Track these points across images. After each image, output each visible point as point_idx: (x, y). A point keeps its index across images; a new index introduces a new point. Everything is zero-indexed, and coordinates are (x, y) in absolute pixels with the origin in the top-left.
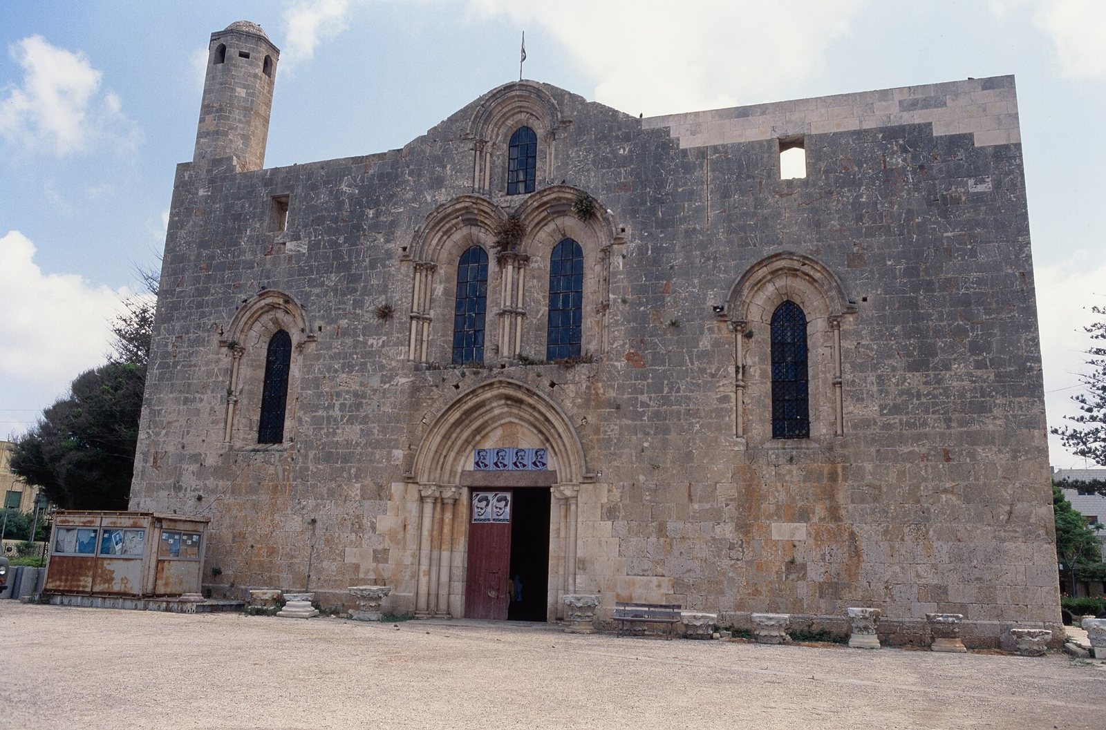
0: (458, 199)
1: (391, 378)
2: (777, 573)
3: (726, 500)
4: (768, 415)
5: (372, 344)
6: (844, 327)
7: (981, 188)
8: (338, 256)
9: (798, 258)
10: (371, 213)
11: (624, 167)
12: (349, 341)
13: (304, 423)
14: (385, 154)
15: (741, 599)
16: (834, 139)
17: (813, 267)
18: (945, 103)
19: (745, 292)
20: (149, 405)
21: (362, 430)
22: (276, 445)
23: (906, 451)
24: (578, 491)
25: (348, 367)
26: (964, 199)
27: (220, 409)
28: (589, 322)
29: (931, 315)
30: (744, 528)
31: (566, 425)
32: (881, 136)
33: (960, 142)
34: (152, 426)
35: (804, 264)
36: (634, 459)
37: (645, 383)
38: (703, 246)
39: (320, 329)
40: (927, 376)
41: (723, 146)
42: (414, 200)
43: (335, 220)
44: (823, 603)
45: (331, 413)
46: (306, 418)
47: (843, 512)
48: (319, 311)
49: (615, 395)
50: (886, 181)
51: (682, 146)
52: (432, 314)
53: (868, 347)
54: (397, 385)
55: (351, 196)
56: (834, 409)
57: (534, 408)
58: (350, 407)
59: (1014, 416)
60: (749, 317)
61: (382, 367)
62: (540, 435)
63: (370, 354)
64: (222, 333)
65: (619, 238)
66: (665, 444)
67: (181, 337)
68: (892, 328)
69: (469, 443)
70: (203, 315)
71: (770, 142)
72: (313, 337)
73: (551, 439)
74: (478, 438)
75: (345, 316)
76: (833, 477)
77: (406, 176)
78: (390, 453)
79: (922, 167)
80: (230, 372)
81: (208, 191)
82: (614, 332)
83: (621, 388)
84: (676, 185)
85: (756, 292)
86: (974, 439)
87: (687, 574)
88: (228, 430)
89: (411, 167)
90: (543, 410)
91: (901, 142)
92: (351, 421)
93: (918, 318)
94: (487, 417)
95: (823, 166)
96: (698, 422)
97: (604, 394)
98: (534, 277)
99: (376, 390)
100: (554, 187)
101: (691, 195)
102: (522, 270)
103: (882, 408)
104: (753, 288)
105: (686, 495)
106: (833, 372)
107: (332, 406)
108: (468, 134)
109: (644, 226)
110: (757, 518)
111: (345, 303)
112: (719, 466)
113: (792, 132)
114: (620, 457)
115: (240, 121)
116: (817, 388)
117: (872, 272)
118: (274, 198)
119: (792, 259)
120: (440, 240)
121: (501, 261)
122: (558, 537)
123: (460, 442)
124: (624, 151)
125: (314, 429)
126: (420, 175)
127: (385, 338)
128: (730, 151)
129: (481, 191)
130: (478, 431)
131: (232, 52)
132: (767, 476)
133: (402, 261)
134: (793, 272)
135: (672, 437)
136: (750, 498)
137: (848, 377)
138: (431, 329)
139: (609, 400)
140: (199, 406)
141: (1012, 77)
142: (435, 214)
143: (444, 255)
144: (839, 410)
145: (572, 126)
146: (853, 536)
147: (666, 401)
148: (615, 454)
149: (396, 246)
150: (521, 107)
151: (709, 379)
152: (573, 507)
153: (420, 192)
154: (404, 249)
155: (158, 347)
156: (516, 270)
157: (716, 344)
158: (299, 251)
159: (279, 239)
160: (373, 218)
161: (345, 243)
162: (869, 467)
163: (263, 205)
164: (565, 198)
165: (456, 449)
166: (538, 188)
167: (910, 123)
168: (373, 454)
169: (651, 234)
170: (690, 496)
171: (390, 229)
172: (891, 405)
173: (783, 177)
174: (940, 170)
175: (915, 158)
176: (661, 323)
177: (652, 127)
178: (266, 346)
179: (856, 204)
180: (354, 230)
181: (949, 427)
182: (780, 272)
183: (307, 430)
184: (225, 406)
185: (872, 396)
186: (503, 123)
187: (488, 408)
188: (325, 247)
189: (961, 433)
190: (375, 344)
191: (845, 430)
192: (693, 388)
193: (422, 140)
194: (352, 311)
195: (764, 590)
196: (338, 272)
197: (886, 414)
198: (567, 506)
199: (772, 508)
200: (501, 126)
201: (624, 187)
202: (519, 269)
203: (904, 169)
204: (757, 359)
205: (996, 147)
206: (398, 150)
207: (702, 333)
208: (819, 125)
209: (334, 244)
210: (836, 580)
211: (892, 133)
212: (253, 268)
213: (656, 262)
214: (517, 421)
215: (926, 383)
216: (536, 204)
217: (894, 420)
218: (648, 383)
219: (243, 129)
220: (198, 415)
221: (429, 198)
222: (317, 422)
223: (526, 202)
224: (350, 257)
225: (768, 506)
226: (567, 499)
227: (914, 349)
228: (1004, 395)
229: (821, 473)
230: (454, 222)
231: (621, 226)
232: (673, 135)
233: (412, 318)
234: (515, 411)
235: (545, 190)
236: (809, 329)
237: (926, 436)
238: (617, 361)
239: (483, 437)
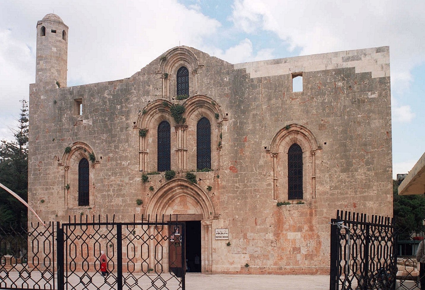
0: (156, 100)
1: (133, 178)
2: (289, 251)
3: (270, 224)
4: (286, 191)
5: (124, 164)
6: (317, 155)
7: (373, 96)
8: (106, 126)
9: (299, 126)
10: (119, 107)
11: (227, 86)
12: (114, 163)
13: (98, 198)
14: (123, 80)
15: (276, 261)
16: (314, 74)
17: (305, 130)
18: (361, 58)
19: (278, 141)
20: (31, 191)
21: (123, 200)
22: (87, 206)
23: (339, 204)
24: (212, 222)
25: (114, 174)
26: (366, 100)
27: (62, 192)
28: (214, 154)
29: (351, 149)
30: (277, 235)
31: (206, 196)
32: (334, 73)
33: (366, 76)
34: (33, 200)
35: (301, 129)
36: (234, 209)
37: (238, 179)
38: (261, 121)
39: (101, 158)
40: (349, 174)
41: (269, 77)
42: (137, 101)
43: (103, 110)
44: (307, 262)
45: (109, 193)
46: (99, 195)
47: (314, 228)
48: (100, 151)
49: (225, 184)
50: (336, 92)
51: (251, 77)
52: (148, 151)
53: (325, 163)
54: (136, 181)
55: (109, 100)
56: (312, 188)
57: (192, 189)
58: (117, 190)
59: (381, 189)
60: (279, 151)
61: (129, 174)
62: (195, 200)
63: (123, 168)
64: (59, 160)
65: (226, 118)
66: (246, 203)
67: (41, 162)
68: (336, 155)
69: (167, 204)
70: (49, 153)
71: (288, 75)
72: (99, 161)
73: (200, 202)
74: (170, 202)
75: (111, 152)
76: (311, 214)
77: (133, 90)
78: (135, 209)
79: (350, 87)
80: (64, 177)
81: (45, 97)
82: (224, 158)
83: (228, 181)
84: (249, 94)
85: (282, 141)
86: (365, 198)
87: (255, 253)
88: (66, 201)
89: (135, 86)
90: (197, 190)
91: (342, 76)
92: (118, 196)
93: (346, 151)
94: (174, 193)
95: (310, 86)
96: (259, 194)
97: (221, 184)
98: (190, 135)
99: (127, 183)
100: (197, 95)
101: (255, 99)
102: (185, 132)
103: (331, 187)
104: (280, 139)
105: (255, 222)
106: (312, 173)
107: (109, 190)
108: (158, 71)
109: (236, 113)
110: (282, 231)
111: (111, 147)
112: (267, 211)
113: (297, 71)
114: (228, 209)
115: (55, 64)
116: (306, 179)
117: (328, 132)
118: (75, 100)
119: (296, 127)
120: (149, 119)
121: (177, 128)
122: (205, 240)
123: (163, 204)
124: (227, 79)
125: (103, 200)
126: (139, 90)
127: (129, 162)
128: (271, 79)
129: (166, 97)
130: (170, 199)
131: (48, 30)
132: (286, 215)
133: (134, 128)
134: (297, 132)
135: (249, 200)
136: (279, 223)
137: (318, 175)
138: (148, 157)
139: (223, 186)
140: (53, 191)
141: (388, 47)
142: (147, 107)
143: (151, 125)
144: (314, 188)
145: (204, 68)
146: (318, 236)
147: (245, 186)
148: (226, 207)
149: (131, 122)
150: (181, 58)
151: (263, 177)
152: (210, 228)
153: (140, 98)
154: (135, 123)
155: (31, 167)
156: (183, 131)
157: (266, 162)
158: (89, 124)
159: (79, 119)
160: (120, 109)
161: (108, 120)
162: (325, 210)
163: (70, 103)
164: (202, 100)
165: (162, 206)
166: (191, 95)
167: (346, 67)
168: (128, 209)
169: (238, 116)
170: (256, 223)
171: (127, 114)
172: (334, 186)
173: (294, 91)
174: (358, 88)
175: (347, 82)
176: (244, 154)
177: (238, 68)
178: (78, 165)
179: (323, 103)
180: (112, 115)
181: (356, 194)
182: (292, 132)
183: (99, 200)
184: (64, 191)
185: (327, 183)
186: (174, 65)
187: (174, 190)
188: (100, 122)
189: (360, 197)
190: (125, 164)
191: (316, 196)
192: (257, 181)
193: (139, 73)
194: (114, 150)
195: (285, 258)
196: (107, 133)
197: (332, 190)
198: (208, 228)
199: (288, 227)
200: (173, 67)
201: (227, 95)
202: (184, 131)
203: (343, 87)
204: (282, 168)
205: (380, 78)
206: (129, 78)
207: (260, 158)
208: (308, 68)
209: (104, 121)
210: (311, 253)
211: (339, 72)
212: (69, 131)
213: (241, 128)
214: (186, 195)
215: (348, 177)
216: (190, 103)
217: (336, 191)
218: (239, 179)
219: (57, 67)
220: (53, 195)
221: (143, 100)
222: (104, 197)
223: (185, 102)
224: (111, 126)
225: (286, 226)
226: (207, 225)
227: (344, 163)
228: (377, 182)
229: (307, 213)
230: (155, 110)
231: (226, 113)
232: (247, 72)
233: (140, 153)
234: (185, 191)
235: (193, 97)
236: (304, 156)
237: (347, 198)
238: (226, 170)
239: (172, 201)
